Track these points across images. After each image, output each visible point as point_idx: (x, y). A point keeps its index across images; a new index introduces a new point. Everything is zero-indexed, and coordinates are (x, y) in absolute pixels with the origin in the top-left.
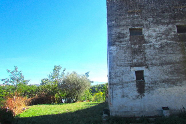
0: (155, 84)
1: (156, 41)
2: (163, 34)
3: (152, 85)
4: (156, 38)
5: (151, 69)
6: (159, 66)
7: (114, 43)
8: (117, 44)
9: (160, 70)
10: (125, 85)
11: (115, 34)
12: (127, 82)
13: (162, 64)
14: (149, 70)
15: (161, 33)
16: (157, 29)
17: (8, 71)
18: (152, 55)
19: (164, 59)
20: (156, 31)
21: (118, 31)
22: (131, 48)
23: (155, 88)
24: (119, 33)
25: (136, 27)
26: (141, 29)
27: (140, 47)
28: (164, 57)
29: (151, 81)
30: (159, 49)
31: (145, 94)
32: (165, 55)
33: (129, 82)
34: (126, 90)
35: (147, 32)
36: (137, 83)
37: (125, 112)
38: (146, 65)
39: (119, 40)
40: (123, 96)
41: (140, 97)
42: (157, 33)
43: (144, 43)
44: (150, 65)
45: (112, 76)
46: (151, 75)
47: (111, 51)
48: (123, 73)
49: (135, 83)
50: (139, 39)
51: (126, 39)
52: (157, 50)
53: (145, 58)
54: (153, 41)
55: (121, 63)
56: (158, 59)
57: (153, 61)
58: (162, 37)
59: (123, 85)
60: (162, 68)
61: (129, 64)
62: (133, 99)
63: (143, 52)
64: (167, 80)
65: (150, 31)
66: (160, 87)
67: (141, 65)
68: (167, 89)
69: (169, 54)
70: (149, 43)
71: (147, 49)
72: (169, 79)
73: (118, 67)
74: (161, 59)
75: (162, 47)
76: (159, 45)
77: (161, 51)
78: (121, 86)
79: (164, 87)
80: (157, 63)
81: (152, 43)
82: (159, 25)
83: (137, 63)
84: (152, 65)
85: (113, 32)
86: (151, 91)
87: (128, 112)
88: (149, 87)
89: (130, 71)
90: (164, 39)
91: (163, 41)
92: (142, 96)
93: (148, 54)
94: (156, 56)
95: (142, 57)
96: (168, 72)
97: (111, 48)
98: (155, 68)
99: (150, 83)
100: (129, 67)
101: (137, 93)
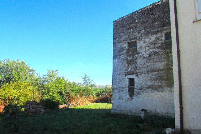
0: (142, 89)
1: (146, 51)
2: (152, 44)
3: (140, 90)
4: (146, 48)
5: (140, 77)
6: (146, 74)
7: (116, 56)
8: (118, 57)
9: (146, 77)
10: (121, 89)
11: (118, 49)
12: (122, 88)
13: (148, 72)
14: (138, 78)
15: (150, 43)
16: (147, 40)
17: (82, 77)
18: (141, 65)
19: (150, 67)
20: (146, 41)
21: (119, 46)
22: (127, 59)
23: (141, 93)
24: (120, 48)
25: (131, 41)
26: (136, 42)
27: (133, 58)
28: (150, 65)
29: (139, 86)
30: (147, 58)
31: (134, 97)
32: (152, 64)
33: (124, 88)
34: (122, 94)
35: (139, 44)
36: (129, 88)
37: (120, 110)
38: (136, 73)
39: (120, 54)
40: (119, 98)
41: (130, 100)
42: (147, 43)
43: (136, 54)
44: (139, 73)
45: (114, 83)
46: (139, 82)
47: (114, 63)
48: (121, 80)
49: (127, 89)
50: (133, 51)
51: (124, 52)
52: (145, 60)
53: (136, 67)
54: (143, 51)
55: (120, 72)
56: (146, 68)
57: (142, 70)
58: (150, 46)
59: (120, 89)
60: (148, 76)
61: (125, 73)
62: (126, 101)
63: (135, 62)
64: (151, 86)
65: (141, 43)
66: (145, 92)
67: (132, 73)
68: (150, 94)
69: (155, 62)
70: (140, 54)
71: (138, 59)
72: (153, 85)
73: (118, 76)
74: (148, 67)
75: (149, 57)
76: (147, 55)
77: (148, 60)
78: (119, 91)
79: (148, 93)
80: (145, 71)
81: (142, 54)
82: (149, 36)
83: (130, 72)
84: (141, 73)
85: (116, 48)
86: (138, 95)
87: (122, 110)
88: (137, 92)
89: (125, 78)
90: (152, 48)
91: (151, 51)
92: (132, 99)
93: (138, 63)
94: (144, 65)
95: (134, 66)
96: (152, 79)
97: (115, 61)
98: (143, 75)
99: (138, 88)
100: (125, 75)
101: (128, 97)
